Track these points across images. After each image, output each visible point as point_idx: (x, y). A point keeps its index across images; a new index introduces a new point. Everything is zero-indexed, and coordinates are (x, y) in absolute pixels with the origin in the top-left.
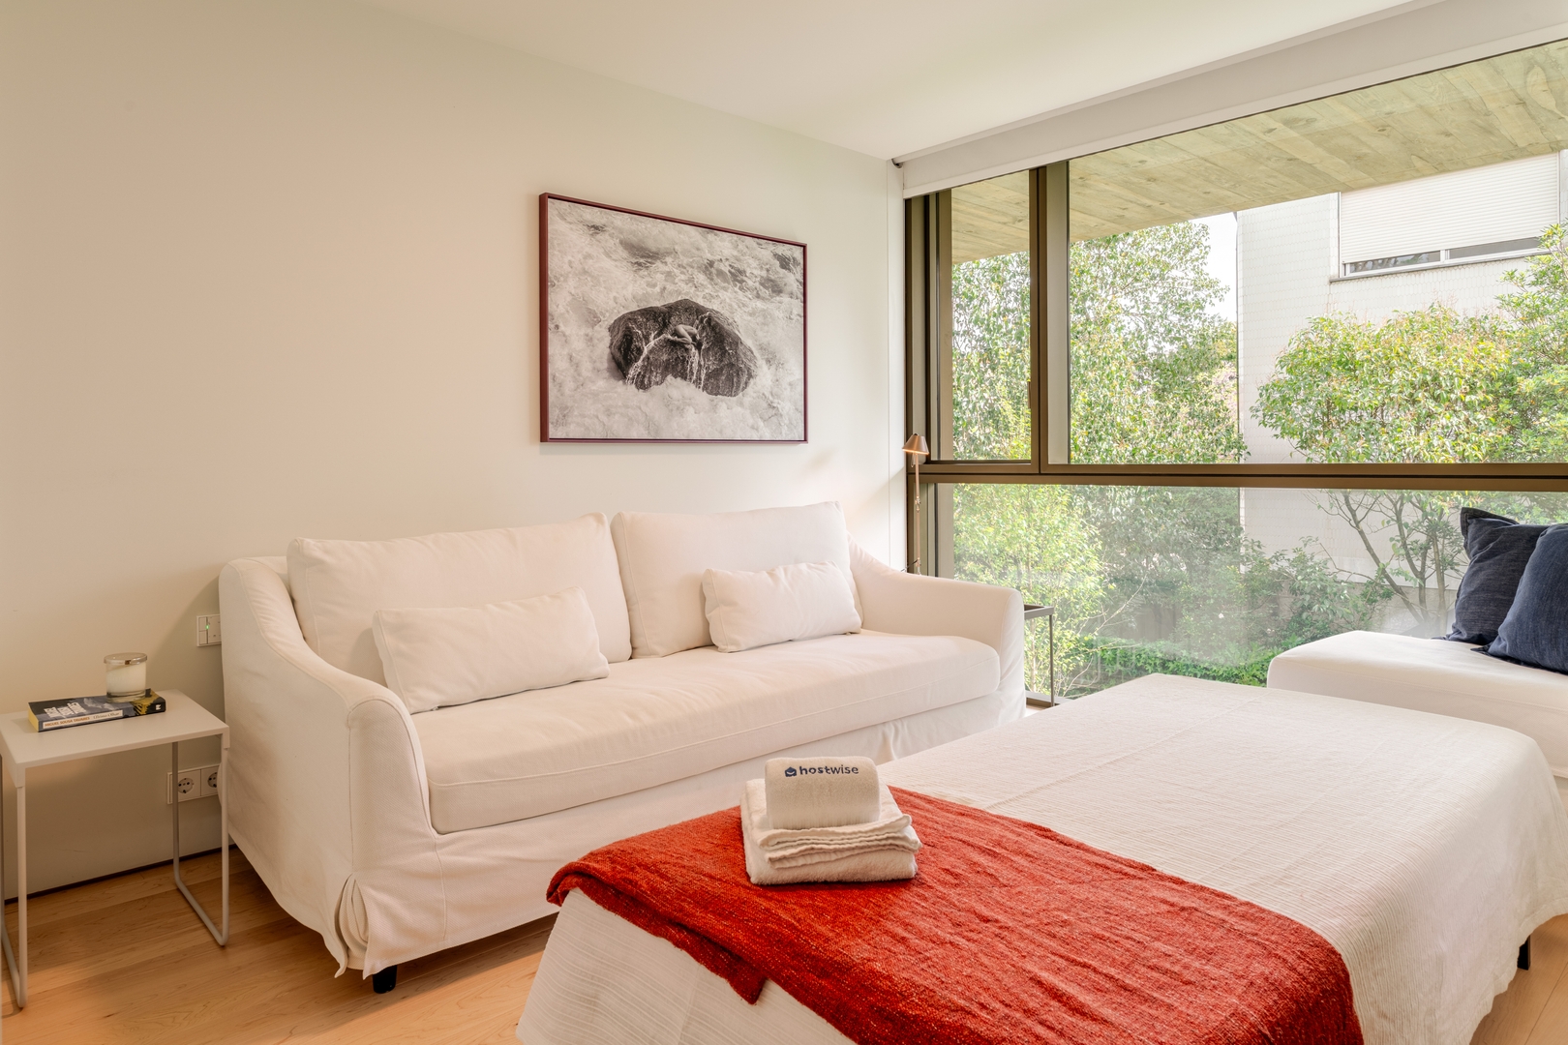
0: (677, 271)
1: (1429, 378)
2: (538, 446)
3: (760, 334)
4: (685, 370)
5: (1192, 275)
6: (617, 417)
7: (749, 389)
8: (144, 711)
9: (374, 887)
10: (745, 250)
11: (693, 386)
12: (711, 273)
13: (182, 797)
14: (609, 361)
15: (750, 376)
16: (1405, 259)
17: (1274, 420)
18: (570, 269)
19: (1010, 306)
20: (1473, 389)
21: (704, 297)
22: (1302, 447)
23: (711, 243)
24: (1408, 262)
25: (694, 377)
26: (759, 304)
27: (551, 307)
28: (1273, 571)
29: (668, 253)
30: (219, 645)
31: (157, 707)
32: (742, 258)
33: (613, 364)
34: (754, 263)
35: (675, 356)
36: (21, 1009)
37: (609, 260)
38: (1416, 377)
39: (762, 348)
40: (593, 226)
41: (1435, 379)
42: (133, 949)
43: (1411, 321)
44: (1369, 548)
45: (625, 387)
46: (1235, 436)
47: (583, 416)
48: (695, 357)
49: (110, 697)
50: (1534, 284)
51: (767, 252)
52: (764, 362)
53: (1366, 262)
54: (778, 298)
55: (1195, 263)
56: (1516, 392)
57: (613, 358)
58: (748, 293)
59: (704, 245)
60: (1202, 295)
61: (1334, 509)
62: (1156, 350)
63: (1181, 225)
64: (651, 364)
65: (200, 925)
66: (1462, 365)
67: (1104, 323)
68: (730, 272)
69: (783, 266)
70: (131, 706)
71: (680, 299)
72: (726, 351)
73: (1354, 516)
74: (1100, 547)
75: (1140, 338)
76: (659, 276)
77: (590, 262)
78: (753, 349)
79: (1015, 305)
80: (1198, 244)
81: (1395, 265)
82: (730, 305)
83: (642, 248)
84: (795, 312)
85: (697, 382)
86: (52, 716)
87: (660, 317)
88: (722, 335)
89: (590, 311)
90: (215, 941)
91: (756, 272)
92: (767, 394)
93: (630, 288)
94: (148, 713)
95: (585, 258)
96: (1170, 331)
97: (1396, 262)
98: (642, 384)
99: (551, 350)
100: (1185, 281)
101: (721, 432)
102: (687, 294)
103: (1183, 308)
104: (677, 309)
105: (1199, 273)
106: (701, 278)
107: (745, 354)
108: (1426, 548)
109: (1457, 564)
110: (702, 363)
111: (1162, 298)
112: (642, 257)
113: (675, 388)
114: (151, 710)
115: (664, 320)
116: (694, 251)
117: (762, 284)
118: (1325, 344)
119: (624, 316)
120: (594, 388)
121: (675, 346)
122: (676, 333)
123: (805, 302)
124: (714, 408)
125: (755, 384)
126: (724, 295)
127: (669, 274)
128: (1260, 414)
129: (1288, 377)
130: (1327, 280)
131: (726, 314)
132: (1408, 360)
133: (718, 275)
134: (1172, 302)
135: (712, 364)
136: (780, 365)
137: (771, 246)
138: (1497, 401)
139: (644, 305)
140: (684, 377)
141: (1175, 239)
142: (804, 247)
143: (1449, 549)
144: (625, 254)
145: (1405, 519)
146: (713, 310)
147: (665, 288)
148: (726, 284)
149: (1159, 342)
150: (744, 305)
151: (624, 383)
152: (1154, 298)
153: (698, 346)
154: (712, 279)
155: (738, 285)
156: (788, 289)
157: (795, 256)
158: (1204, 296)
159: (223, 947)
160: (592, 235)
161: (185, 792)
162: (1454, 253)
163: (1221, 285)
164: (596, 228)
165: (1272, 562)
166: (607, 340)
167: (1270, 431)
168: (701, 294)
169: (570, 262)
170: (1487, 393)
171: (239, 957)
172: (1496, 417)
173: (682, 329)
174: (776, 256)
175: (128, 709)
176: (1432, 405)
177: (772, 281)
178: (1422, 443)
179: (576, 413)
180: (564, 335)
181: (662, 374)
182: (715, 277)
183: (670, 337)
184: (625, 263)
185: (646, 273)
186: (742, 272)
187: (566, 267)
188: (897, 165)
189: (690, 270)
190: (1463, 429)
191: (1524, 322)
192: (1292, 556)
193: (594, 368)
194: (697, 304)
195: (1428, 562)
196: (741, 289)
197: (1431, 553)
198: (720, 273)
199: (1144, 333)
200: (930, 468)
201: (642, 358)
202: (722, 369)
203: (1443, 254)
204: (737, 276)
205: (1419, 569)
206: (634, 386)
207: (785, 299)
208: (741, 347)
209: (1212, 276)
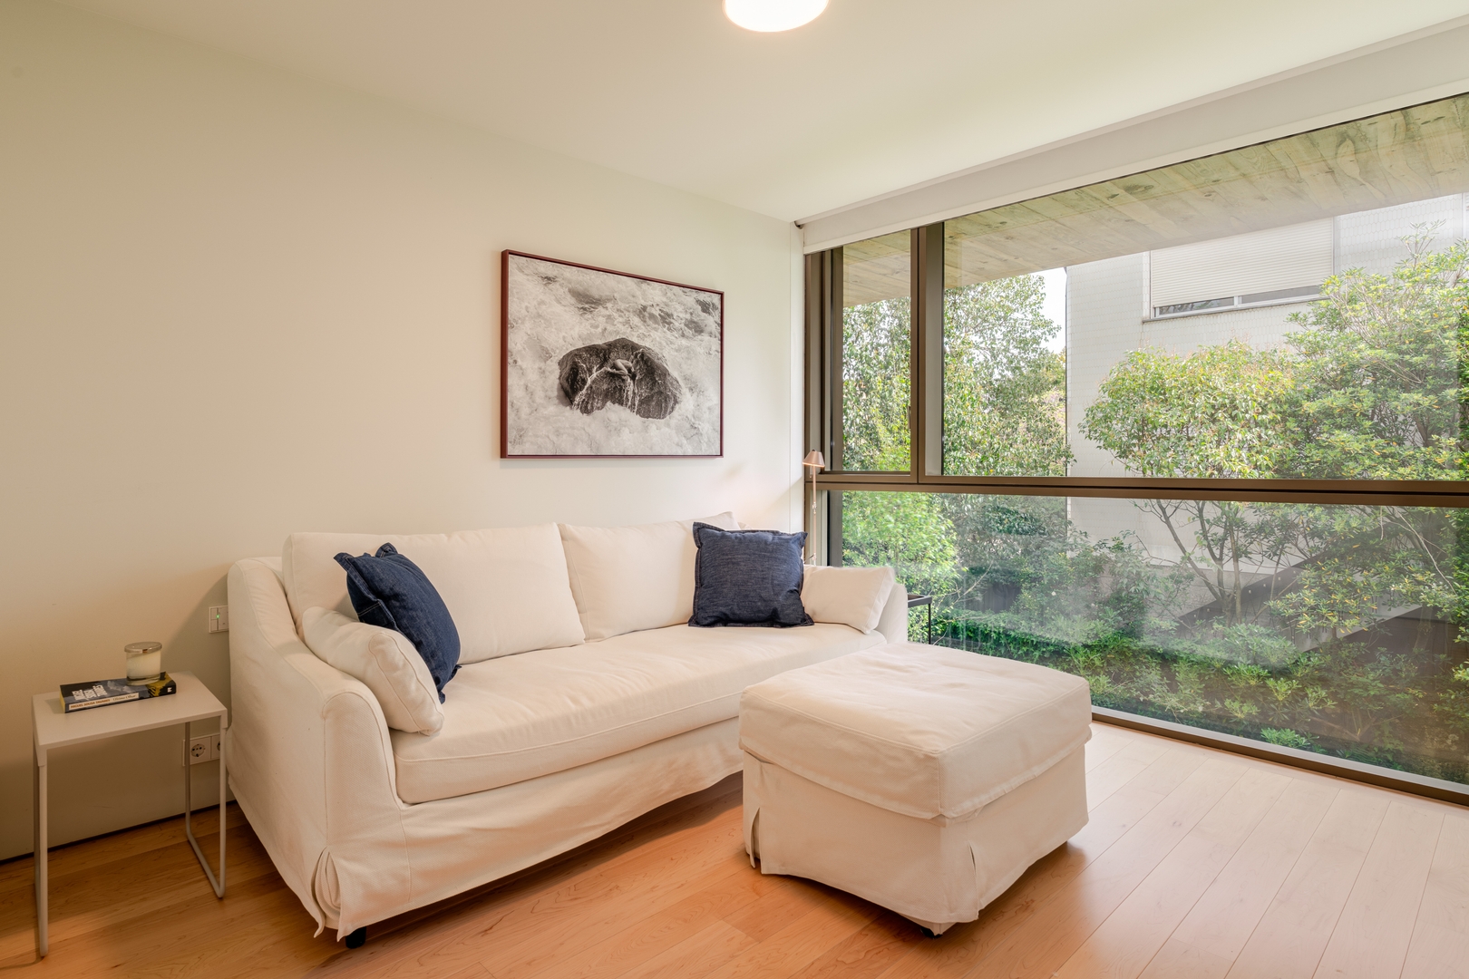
0: (616, 315)
1: (1227, 401)
2: (498, 461)
3: (684, 366)
4: (622, 397)
5: (1030, 317)
6: (564, 437)
7: (675, 413)
8: (157, 693)
9: (345, 858)
10: (673, 297)
11: (628, 411)
12: (644, 316)
13: (193, 760)
14: (558, 390)
15: (676, 402)
16: (1200, 304)
17: (1097, 435)
18: (526, 313)
19: (882, 342)
20: (1264, 411)
21: (638, 337)
22: (1120, 456)
23: (644, 291)
24: (1200, 308)
25: (630, 403)
26: (684, 342)
27: (510, 345)
28: (1096, 557)
29: (609, 300)
30: (227, 632)
31: (169, 689)
32: (670, 303)
33: (562, 393)
34: (680, 308)
35: (614, 385)
36: (43, 958)
37: (559, 306)
38: (1216, 400)
39: (686, 379)
40: (546, 278)
41: (1232, 401)
42: (144, 899)
43: (1212, 355)
44: (1176, 539)
45: (571, 412)
46: (1063, 447)
47: (536, 436)
48: (630, 386)
49: (129, 680)
50: (1314, 324)
51: (690, 299)
52: (688, 390)
53: (1169, 306)
54: (699, 337)
55: (1033, 307)
56: (1301, 413)
57: (562, 387)
58: (675, 333)
59: (638, 293)
60: (1038, 333)
61: (1148, 507)
62: (1000, 377)
63: (1022, 277)
64: (594, 393)
65: (204, 876)
66: (1255, 391)
67: (959, 355)
68: (660, 315)
69: (704, 311)
70: (146, 689)
71: (618, 338)
72: (656, 381)
73: (1164, 512)
74: (955, 538)
75: (988, 368)
76: (601, 319)
77: (544, 307)
78: (679, 379)
79: (886, 341)
80: (1035, 292)
81: (1192, 309)
82: (660, 343)
83: (587, 295)
84: (714, 348)
85: (632, 407)
86: (77, 698)
87: (601, 354)
88: (653, 368)
89: (543, 349)
90: (214, 892)
91: (682, 315)
92: (690, 417)
93: (577, 329)
94: (161, 695)
95: (539, 304)
96: (1012, 362)
97: (1192, 306)
98: (586, 410)
99: (511, 381)
100: (1025, 321)
101: (651, 449)
102: (624, 333)
103: (1023, 344)
104: (615, 346)
105: (1037, 315)
106: (636, 320)
107: (672, 384)
108: (1224, 539)
109: (1250, 553)
110: (636, 391)
111: (1005, 336)
112: (587, 303)
113: (613, 412)
114: (163, 692)
115: (604, 355)
116: (630, 298)
117: (686, 325)
118: (1141, 373)
119: (571, 352)
120: (546, 412)
121: (613, 377)
122: (614, 366)
123: (722, 340)
124: (646, 429)
125: (680, 408)
126: (653, 334)
127: (609, 317)
128: (1087, 429)
129: (1110, 400)
130: (1140, 321)
131: (656, 349)
132: (1209, 387)
133: (650, 318)
134: (1013, 339)
135: (644, 392)
136: (701, 392)
137: (694, 294)
138: (1284, 420)
139: (588, 343)
140: (621, 403)
141: (1017, 287)
142: (722, 294)
143: (1243, 540)
144: (573, 301)
145: (1206, 516)
146: (645, 347)
147: (605, 329)
148: (657, 326)
149: (1003, 371)
150: (671, 343)
151: (571, 408)
152: (999, 335)
153: (633, 377)
154: (645, 322)
155: (667, 326)
156: (708, 329)
157: (714, 302)
158: (1040, 334)
159: (221, 899)
160: (545, 285)
161: (197, 755)
162: (1245, 299)
163: (1054, 325)
164: (548, 279)
165: (1096, 549)
166: (557, 372)
167: (1094, 443)
168: (636, 334)
169: (527, 308)
170: (1277, 413)
171: (235, 909)
172: (1284, 432)
173: (620, 363)
174: (698, 302)
175: (143, 692)
176: (1229, 423)
177: (694, 322)
178: (1222, 454)
179: (530, 434)
180: (521, 369)
181: (602, 400)
182: (648, 320)
183: (609, 369)
184: (572, 308)
185: (590, 316)
186: (670, 316)
187: (524, 312)
188: (799, 226)
189: (627, 313)
190: (1256, 441)
191: (1307, 355)
192: (1111, 544)
193: (546, 396)
194: (632, 342)
195: (1225, 551)
196: (669, 329)
197: (1228, 543)
198: (652, 316)
199: (991, 363)
200: (824, 478)
201: (586, 387)
202: (652, 396)
203: (1236, 300)
204: (666, 319)
205: (1218, 557)
206: (579, 410)
207: (705, 337)
208: (669, 378)
209: (1047, 318)
